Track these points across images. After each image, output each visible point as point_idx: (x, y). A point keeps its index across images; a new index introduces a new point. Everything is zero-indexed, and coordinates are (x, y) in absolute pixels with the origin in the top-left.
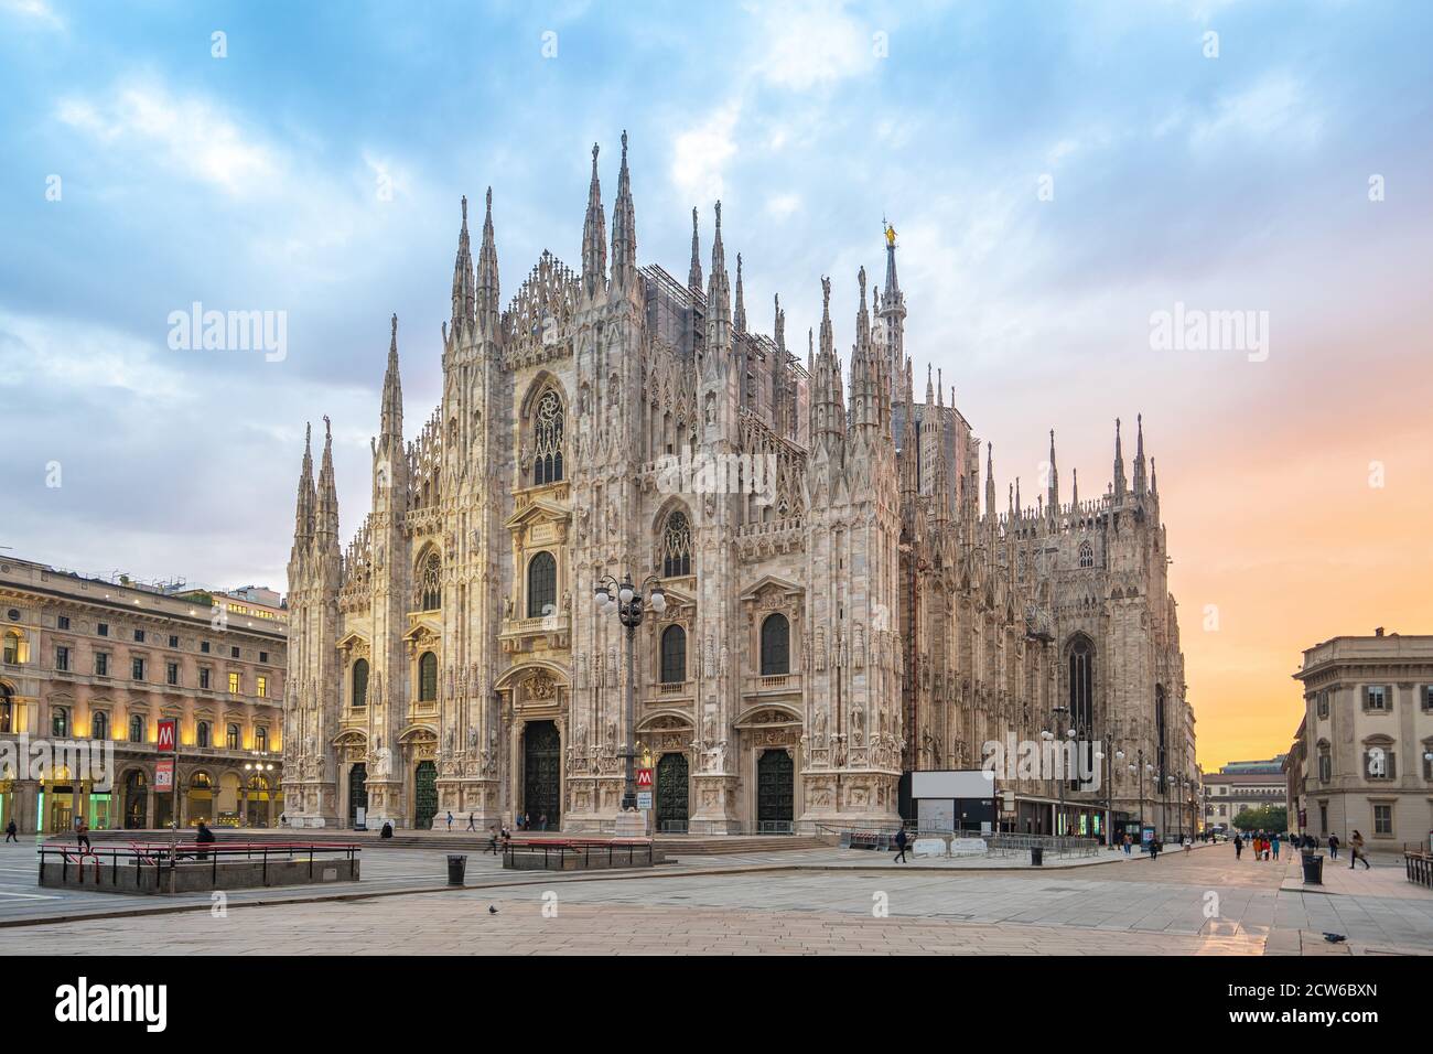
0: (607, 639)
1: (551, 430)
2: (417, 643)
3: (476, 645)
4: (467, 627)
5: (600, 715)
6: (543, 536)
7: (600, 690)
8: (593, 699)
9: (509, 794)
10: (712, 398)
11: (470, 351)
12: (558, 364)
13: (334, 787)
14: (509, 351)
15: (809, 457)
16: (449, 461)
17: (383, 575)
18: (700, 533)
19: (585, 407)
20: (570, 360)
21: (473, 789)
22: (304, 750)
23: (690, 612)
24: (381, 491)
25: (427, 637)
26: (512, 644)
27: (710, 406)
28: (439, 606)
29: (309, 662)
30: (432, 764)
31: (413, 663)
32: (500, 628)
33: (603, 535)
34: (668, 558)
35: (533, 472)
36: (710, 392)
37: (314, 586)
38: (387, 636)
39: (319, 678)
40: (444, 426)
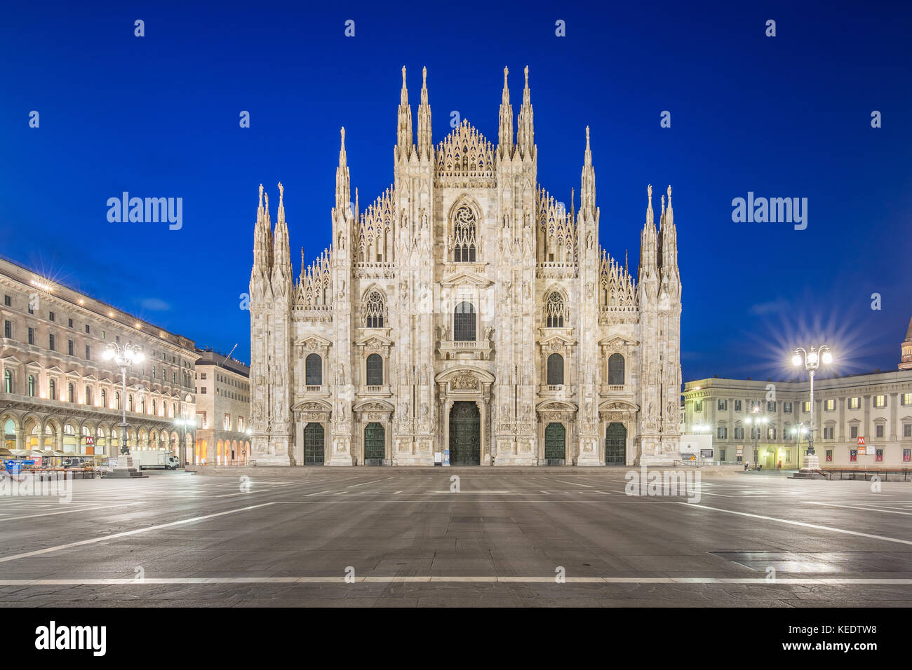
0: (522, 358)
1: (467, 230)
2: (366, 348)
3: (424, 354)
4: (417, 341)
5: (518, 400)
6: (466, 293)
7: (518, 387)
8: (514, 391)
9: (443, 444)
10: (591, 234)
11: (418, 169)
12: (476, 190)
13: (292, 438)
14: (440, 175)
15: (645, 276)
16: (403, 234)
17: (344, 302)
18: (583, 307)
19: (506, 224)
20: (485, 191)
21: (424, 441)
22: (271, 413)
23: (569, 347)
24: (341, 245)
25: (375, 345)
26: (448, 355)
27: (589, 238)
28: (381, 325)
29: (274, 352)
30: (378, 425)
31: (361, 360)
32: (438, 344)
33: (519, 299)
34: (550, 316)
35: (453, 252)
36: (590, 232)
37: (277, 301)
38: (350, 342)
39: (285, 365)
40: (397, 213)
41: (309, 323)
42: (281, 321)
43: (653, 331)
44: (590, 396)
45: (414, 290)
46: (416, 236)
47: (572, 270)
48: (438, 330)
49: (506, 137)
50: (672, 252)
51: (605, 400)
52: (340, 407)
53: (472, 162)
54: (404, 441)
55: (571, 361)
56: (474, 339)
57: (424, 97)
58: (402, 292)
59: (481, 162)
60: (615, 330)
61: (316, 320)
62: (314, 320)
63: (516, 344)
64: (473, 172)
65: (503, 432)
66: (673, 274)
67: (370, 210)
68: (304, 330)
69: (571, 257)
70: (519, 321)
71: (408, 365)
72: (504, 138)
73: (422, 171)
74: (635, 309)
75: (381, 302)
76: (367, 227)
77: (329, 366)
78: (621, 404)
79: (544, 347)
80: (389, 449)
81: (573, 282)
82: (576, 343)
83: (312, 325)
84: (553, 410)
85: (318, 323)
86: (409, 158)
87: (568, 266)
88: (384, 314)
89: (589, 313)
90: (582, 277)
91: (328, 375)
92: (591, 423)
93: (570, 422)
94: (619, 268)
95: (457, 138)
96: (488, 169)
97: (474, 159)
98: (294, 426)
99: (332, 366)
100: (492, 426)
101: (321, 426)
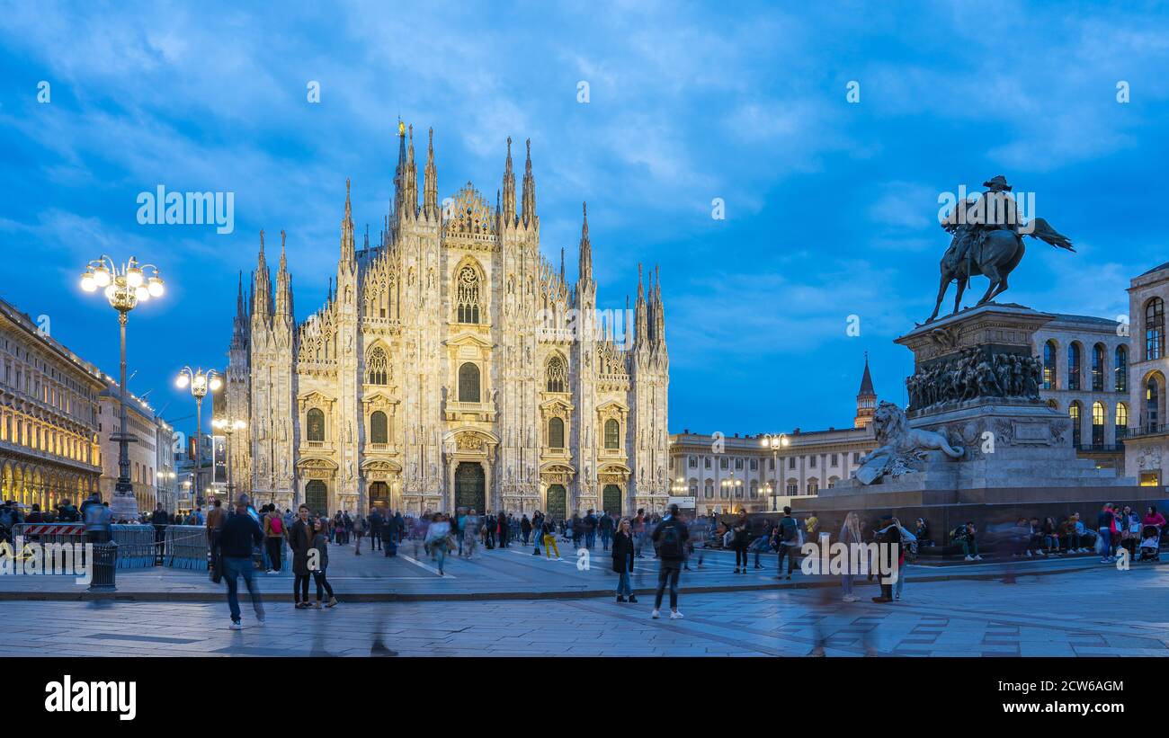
0: (526, 421)
1: (470, 290)
2: (371, 405)
3: (432, 413)
4: (424, 401)
5: (523, 462)
6: (470, 354)
7: (523, 449)
8: (519, 454)
9: (449, 505)
10: (588, 304)
11: (425, 229)
12: (480, 253)
13: (295, 497)
14: (445, 235)
16: (409, 294)
17: (351, 357)
18: (582, 373)
19: (511, 289)
20: (488, 254)
21: (432, 501)
22: (274, 469)
23: (569, 413)
24: (348, 299)
25: (379, 402)
26: (454, 415)
29: (277, 406)
30: (384, 484)
31: (366, 417)
32: (444, 404)
33: (524, 363)
34: (550, 381)
35: (457, 312)
36: (588, 301)
37: (280, 352)
38: (356, 399)
39: (289, 419)
40: (405, 270)
41: (311, 377)
42: (285, 374)
43: (645, 400)
44: (589, 459)
45: (421, 350)
46: (423, 295)
48: (444, 390)
49: (511, 205)
50: (661, 326)
51: (601, 463)
52: (348, 465)
53: (475, 224)
54: (412, 501)
55: (570, 426)
56: (479, 401)
58: (410, 351)
59: (485, 226)
60: (610, 398)
62: (316, 374)
64: (478, 235)
65: (509, 494)
67: (375, 264)
68: (307, 384)
70: (523, 384)
71: (416, 425)
73: (430, 231)
74: (628, 378)
75: (384, 358)
76: (371, 280)
77: (332, 421)
78: (616, 467)
79: (545, 411)
81: (571, 348)
82: (576, 409)
83: (315, 379)
84: (554, 472)
85: (320, 377)
86: (417, 217)
88: (388, 371)
89: (588, 379)
90: (581, 344)
91: (332, 430)
92: (591, 485)
93: (570, 484)
95: (462, 200)
96: (491, 233)
97: (477, 221)
98: (296, 482)
99: (335, 422)
100: (497, 487)
101: (324, 484)
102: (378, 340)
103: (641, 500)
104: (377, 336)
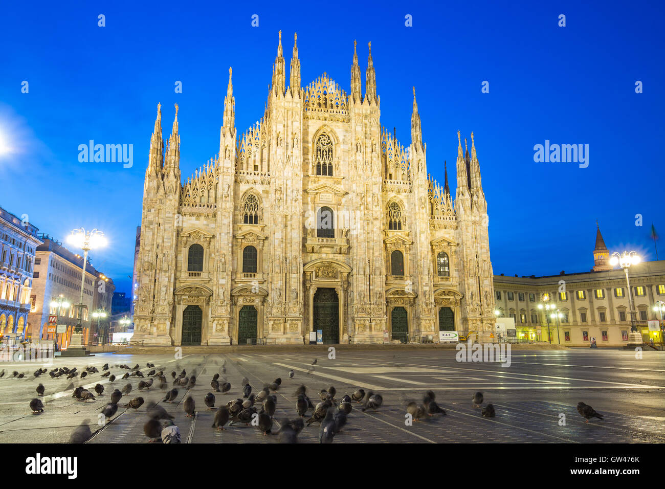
0: (373, 253)
1: (326, 151)
2: (243, 241)
3: (295, 247)
4: (289, 237)
5: (371, 287)
6: (327, 199)
7: (371, 276)
8: (368, 280)
9: (308, 325)
10: (420, 162)
11: (291, 104)
12: (334, 123)
13: (173, 320)
14: (306, 110)
15: (461, 195)
16: (278, 152)
17: (228, 201)
18: (418, 215)
19: (359, 150)
20: (340, 124)
21: (294, 322)
22: (156, 296)
23: (407, 246)
24: (227, 155)
25: (251, 238)
26: (313, 249)
27: (420, 165)
28: (256, 222)
29: (163, 242)
30: (252, 308)
31: (239, 250)
33: (370, 206)
34: (391, 221)
35: (315, 168)
36: (420, 160)
37: (168, 198)
38: (231, 235)
39: (172, 253)
40: (274, 134)
41: (194, 218)
42: (171, 215)
43: (469, 235)
44: (427, 285)
45: (286, 195)
46: (289, 153)
47: (407, 187)
48: (305, 228)
49: (357, 88)
50: (478, 178)
51: (436, 288)
52: (221, 291)
53: (330, 102)
54: (276, 322)
55: (409, 257)
56: (333, 236)
57: (295, 54)
58: (278, 196)
59: (337, 103)
60: (440, 234)
61: (200, 215)
62: (199, 216)
63: (368, 242)
64: (332, 110)
65: (360, 315)
66: (481, 194)
67: (250, 131)
68: (189, 223)
69: (406, 177)
70: (370, 223)
71: (281, 257)
72: (355, 88)
73: (294, 105)
74: (454, 219)
75: (256, 203)
76: (247, 143)
77: (210, 255)
78: (449, 292)
79: (388, 245)
80: (261, 330)
81: (408, 196)
82: (413, 243)
83: (197, 219)
84: (397, 296)
85: (202, 218)
86: (284, 95)
87: (404, 183)
88: (259, 213)
89: (423, 220)
90: (416, 192)
91: (209, 263)
92: (429, 307)
93: (410, 306)
94: (440, 187)
95: (319, 84)
96: (343, 109)
97: (331, 101)
98: (174, 308)
99: (213, 255)
100: (349, 309)
101: (200, 309)
102: (252, 188)
103: (472, 320)
104: (251, 185)
